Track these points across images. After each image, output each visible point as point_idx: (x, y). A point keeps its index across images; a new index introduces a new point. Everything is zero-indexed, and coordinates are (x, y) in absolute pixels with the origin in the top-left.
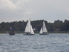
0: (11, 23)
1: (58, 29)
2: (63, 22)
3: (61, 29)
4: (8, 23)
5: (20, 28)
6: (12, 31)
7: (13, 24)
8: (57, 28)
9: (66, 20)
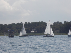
0: (9, 25)
1: (58, 31)
2: (63, 24)
3: (61, 31)
4: (6, 25)
5: (19, 30)
6: (10, 33)
7: (11, 26)
8: (56, 30)
9: (66, 21)
